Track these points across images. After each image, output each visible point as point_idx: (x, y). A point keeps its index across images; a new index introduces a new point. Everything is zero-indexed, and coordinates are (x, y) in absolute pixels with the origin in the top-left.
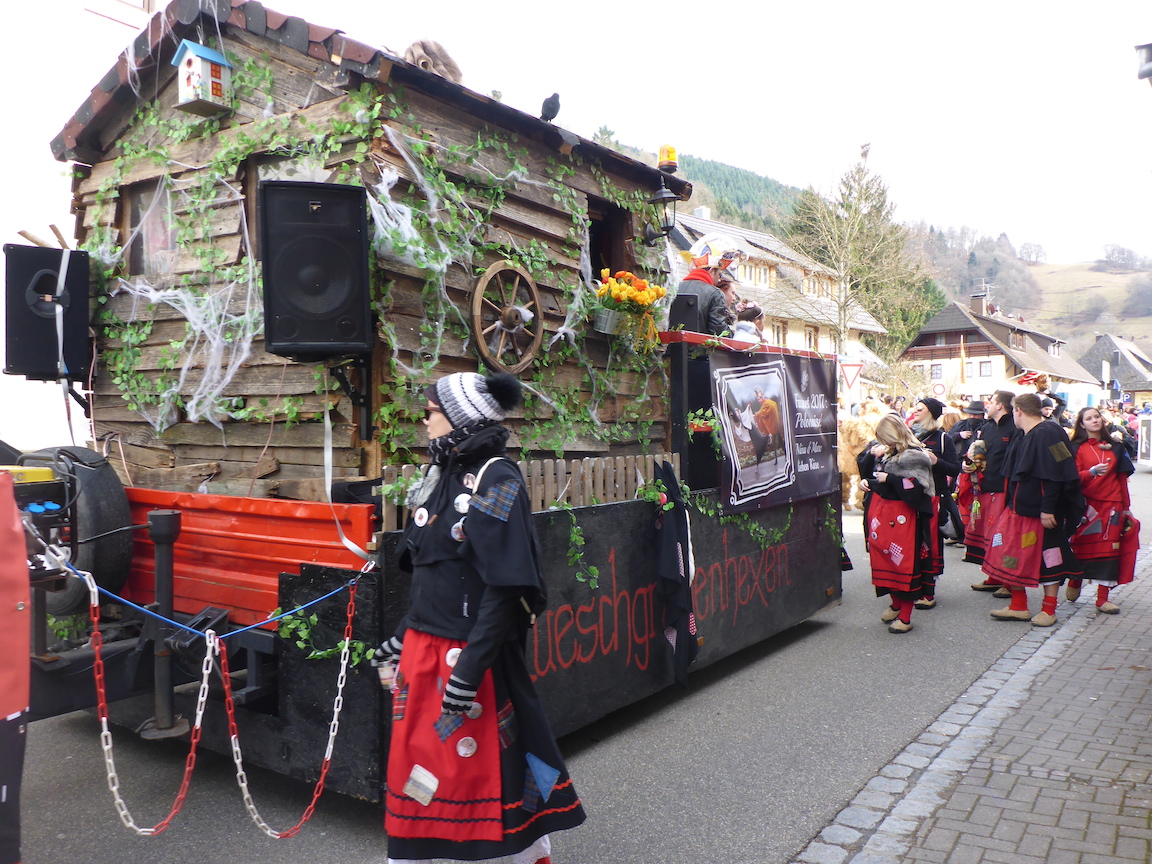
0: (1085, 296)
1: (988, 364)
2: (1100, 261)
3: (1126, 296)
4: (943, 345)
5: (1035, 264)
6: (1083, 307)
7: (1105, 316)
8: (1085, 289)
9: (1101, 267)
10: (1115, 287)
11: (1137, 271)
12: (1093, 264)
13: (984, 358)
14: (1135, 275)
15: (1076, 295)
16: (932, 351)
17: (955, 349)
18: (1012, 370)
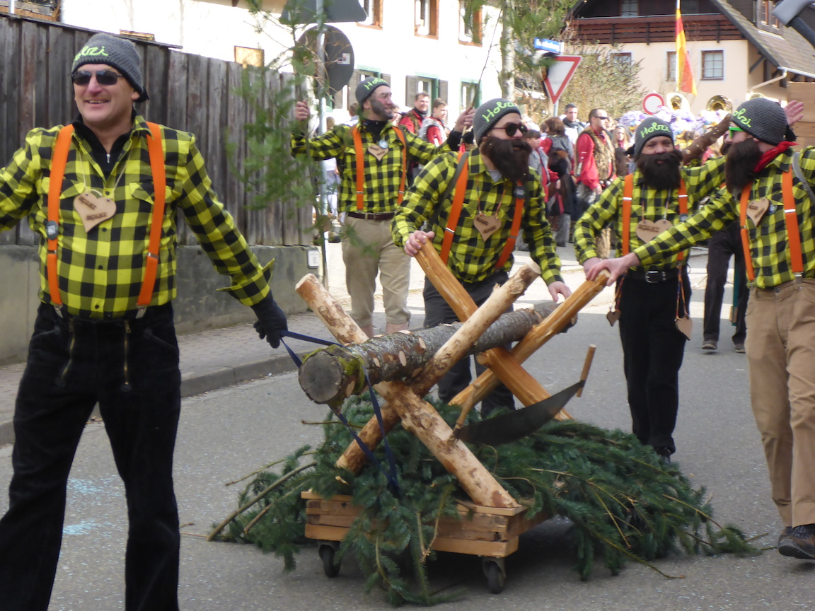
1: (718, 57)
4: (635, 16)
13: (711, 45)
16: (614, 26)
17: (658, 24)
18: (760, 66)
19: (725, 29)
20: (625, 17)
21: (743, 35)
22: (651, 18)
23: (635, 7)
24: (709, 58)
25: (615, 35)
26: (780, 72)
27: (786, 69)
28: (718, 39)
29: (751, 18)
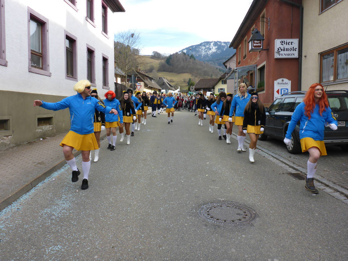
0: (149, 65)
2: (152, 56)
3: (158, 66)
5: (136, 55)
6: (148, 68)
7: (154, 71)
8: (149, 63)
9: (153, 57)
10: (156, 63)
11: (161, 59)
12: (151, 57)
14: (161, 60)
15: (147, 65)
26: (148, 86)
27: (149, 86)
28: (140, 82)
29: (144, 79)
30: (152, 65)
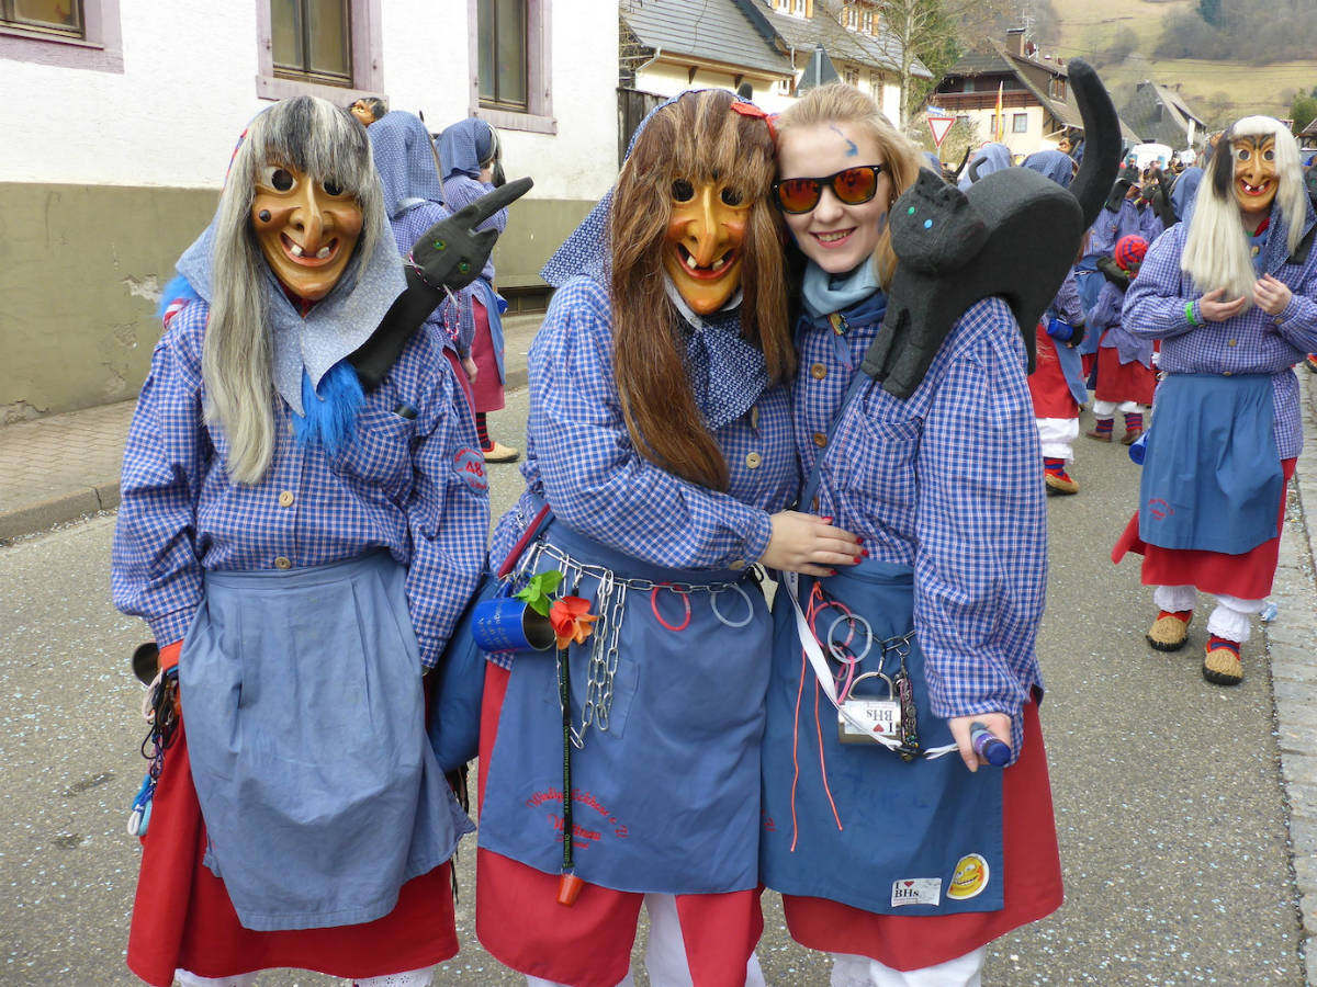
0: (1113, 29)
1: (1023, 117)
3: (1161, 31)
4: (972, 92)
6: (1109, 43)
7: (1134, 55)
8: (1116, 21)
10: (1150, 18)
13: (1020, 110)
15: (1102, 28)
16: (959, 99)
17: (986, 97)
18: (1050, 125)
19: (1029, 99)
20: (966, 93)
21: (1041, 104)
22: (983, 93)
23: (972, 86)
24: (1018, 118)
25: (959, 104)
26: (1062, 126)
27: (1067, 125)
28: (1025, 106)
29: (1047, 93)
30: (1127, 29)
